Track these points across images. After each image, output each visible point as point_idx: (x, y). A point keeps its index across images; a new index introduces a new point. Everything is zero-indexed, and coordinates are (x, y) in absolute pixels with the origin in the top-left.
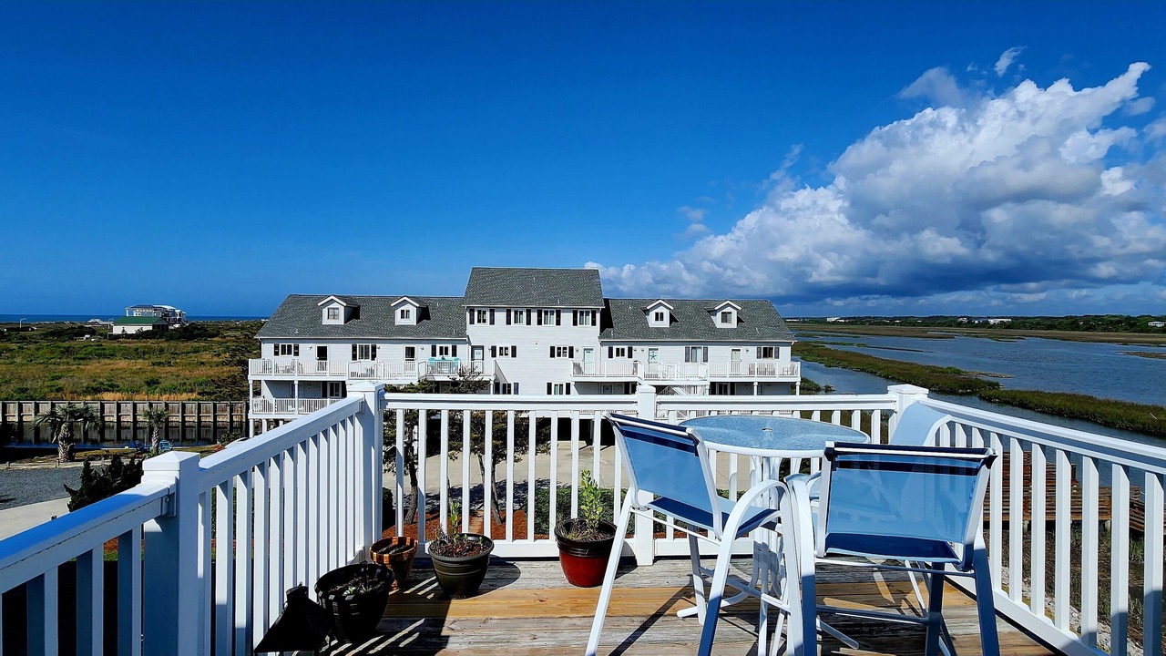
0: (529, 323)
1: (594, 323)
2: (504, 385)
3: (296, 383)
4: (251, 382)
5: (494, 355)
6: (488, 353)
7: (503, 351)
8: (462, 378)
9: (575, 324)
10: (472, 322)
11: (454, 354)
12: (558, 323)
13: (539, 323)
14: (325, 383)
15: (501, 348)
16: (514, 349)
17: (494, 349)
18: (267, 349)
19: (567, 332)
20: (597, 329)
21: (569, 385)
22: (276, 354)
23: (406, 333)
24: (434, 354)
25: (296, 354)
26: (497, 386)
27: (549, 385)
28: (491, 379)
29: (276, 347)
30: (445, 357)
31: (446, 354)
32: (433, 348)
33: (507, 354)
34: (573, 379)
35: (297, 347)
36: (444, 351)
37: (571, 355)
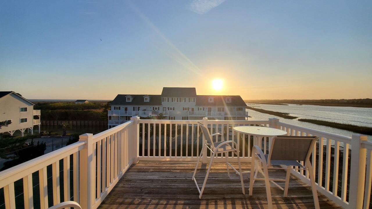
0: (177, 101)
1: (194, 101)
2: (171, 117)
3: (120, 116)
4: (108, 116)
5: (169, 110)
6: (167, 109)
7: (171, 109)
9: (189, 102)
10: (163, 101)
11: (159, 109)
12: (185, 101)
13: (180, 101)
14: (127, 117)
15: (170, 108)
16: (174, 108)
17: (169, 108)
18: (112, 108)
19: (187, 104)
20: (195, 103)
21: (188, 117)
22: (115, 109)
23: (147, 104)
24: (154, 109)
25: (120, 109)
26: (169, 117)
27: (183, 117)
28: (168, 116)
29: (115, 107)
30: (156, 110)
31: (157, 109)
32: (154, 108)
33: (172, 109)
34: (189, 116)
35: (120, 107)
36: (156, 109)
37: (188, 110)
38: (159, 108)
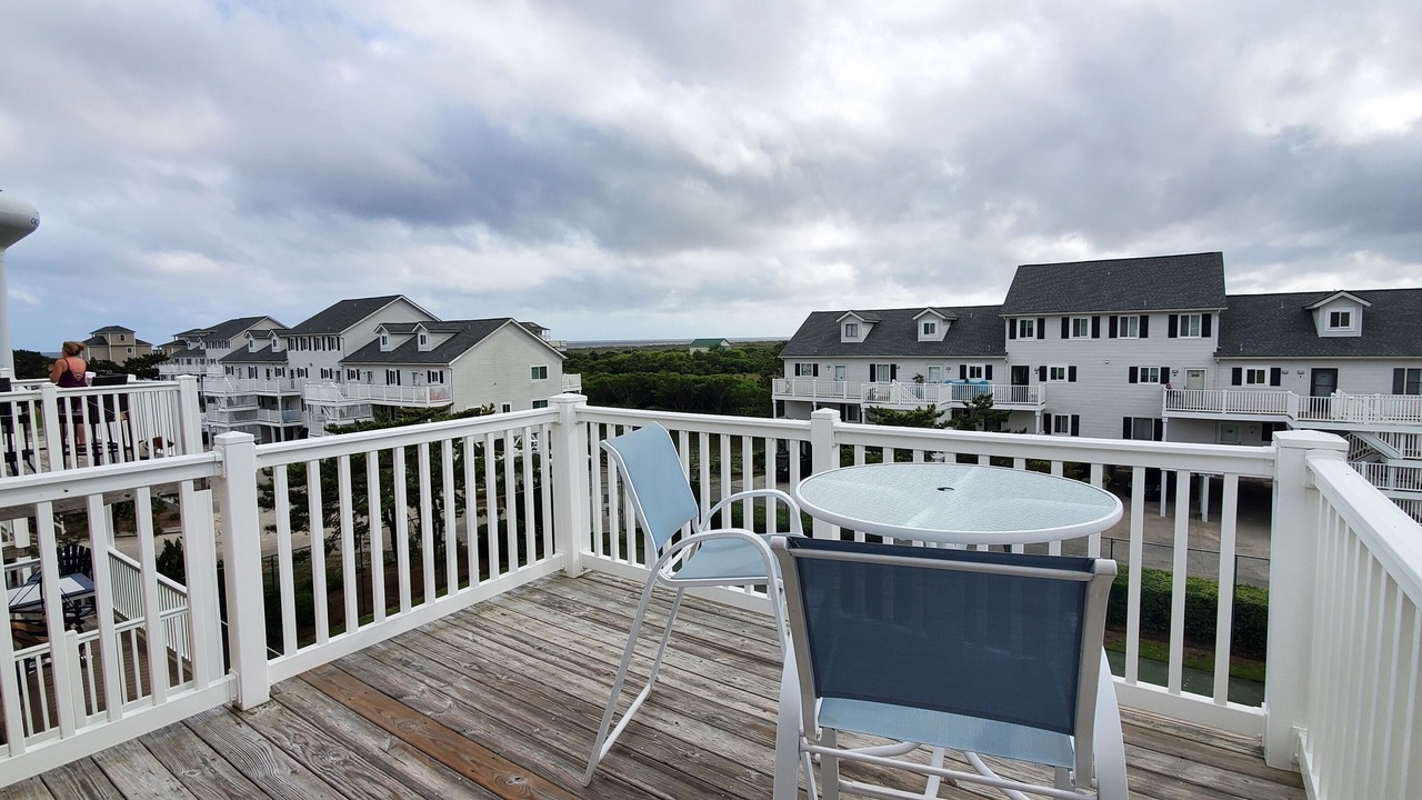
0: (1096, 334)
1: (1206, 333)
2: (1058, 418)
4: (774, 402)
5: (1043, 378)
6: (1034, 376)
7: (1057, 373)
8: (975, 406)
9: (1173, 334)
10: (1013, 336)
11: (989, 376)
13: (1113, 334)
14: (842, 406)
15: (1054, 370)
16: (1073, 370)
17: (1043, 370)
18: (789, 368)
19: (1156, 348)
20: (1212, 343)
21: (1159, 423)
22: (797, 374)
23: (930, 351)
24: (963, 376)
25: (816, 374)
26: (1047, 417)
27: (1127, 421)
28: (1038, 409)
29: (797, 366)
30: (976, 380)
31: (979, 376)
32: (963, 369)
33: (1062, 378)
34: (1166, 415)
35: (816, 367)
36: (976, 372)
37: (1165, 380)
38: (989, 369)
